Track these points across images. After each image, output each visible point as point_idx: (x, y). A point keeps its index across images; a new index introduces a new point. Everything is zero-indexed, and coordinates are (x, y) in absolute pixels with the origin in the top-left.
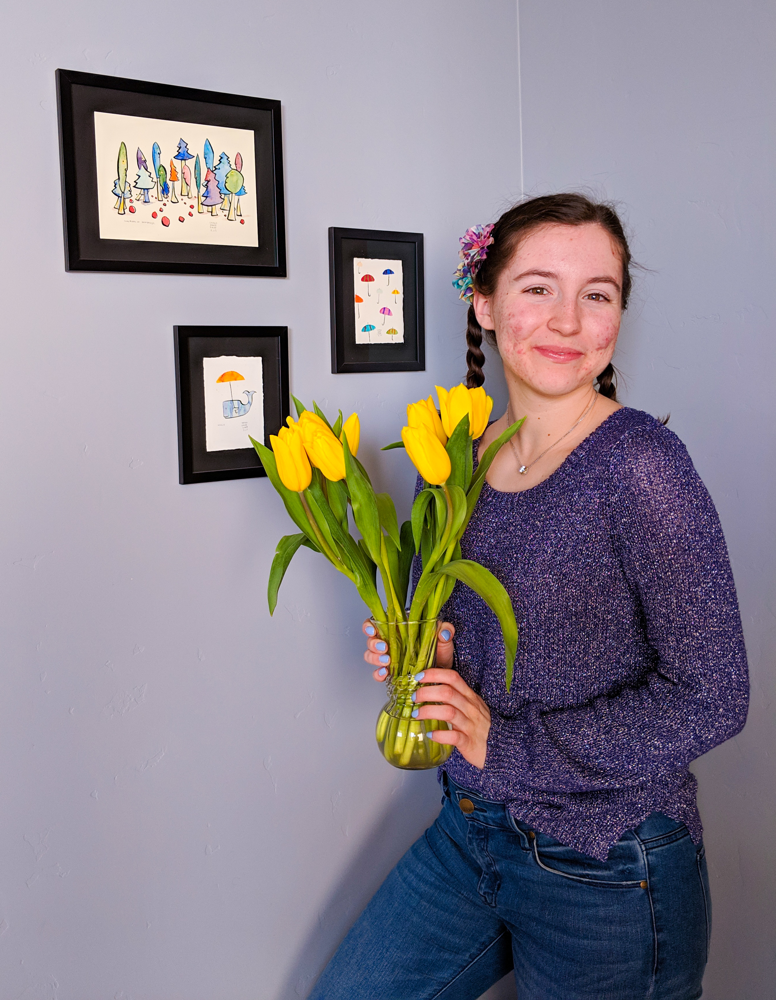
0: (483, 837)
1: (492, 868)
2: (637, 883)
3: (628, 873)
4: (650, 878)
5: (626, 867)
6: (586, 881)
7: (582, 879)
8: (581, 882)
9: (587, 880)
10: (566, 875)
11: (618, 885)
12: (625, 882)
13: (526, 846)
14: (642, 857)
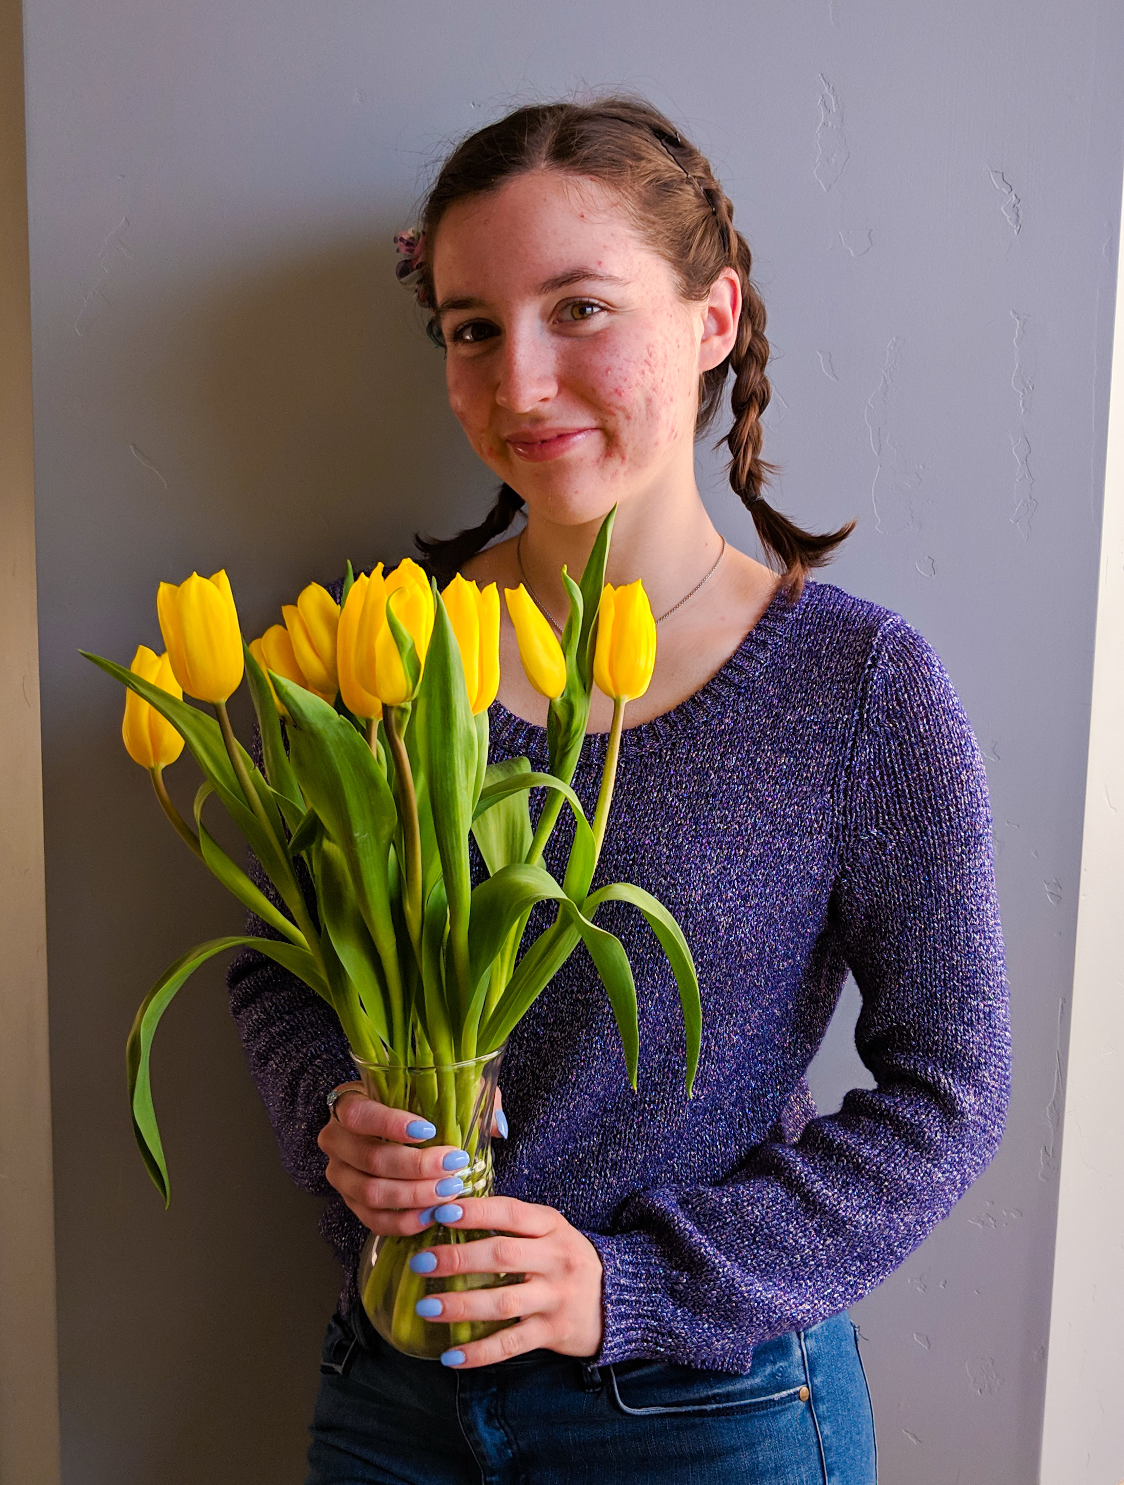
0: (494, 1390)
1: (509, 1451)
2: (795, 1393)
3: (781, 1377)
4: (811, 1381)
5: (777, 1367)
6: (713, 1410)
7: (704, 1407)
8: (702, 1413)
9: (714, 1406)
10: (672, 1410)
11: (766, 1401)
12: (776, 1395)
13: (594, 1378)
14: (798, 1344)
